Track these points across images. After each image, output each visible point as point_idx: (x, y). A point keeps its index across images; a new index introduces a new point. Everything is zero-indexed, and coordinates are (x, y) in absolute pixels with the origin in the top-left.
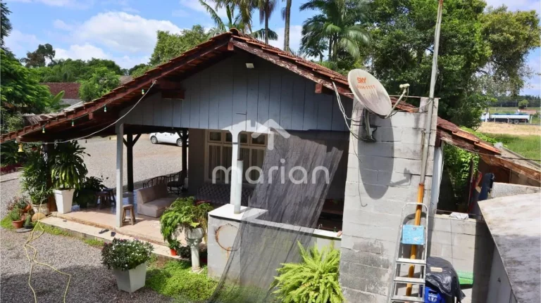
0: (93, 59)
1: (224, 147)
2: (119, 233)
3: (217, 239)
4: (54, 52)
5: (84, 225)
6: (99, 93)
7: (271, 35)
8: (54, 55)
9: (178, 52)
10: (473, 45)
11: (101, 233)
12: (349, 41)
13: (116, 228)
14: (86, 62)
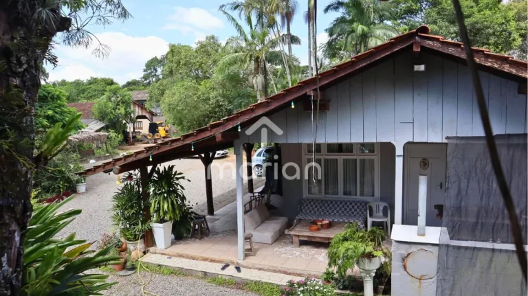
0: (92, 78)
1: (325, 159)
2: (244, 267)
3: (405, 267)
4: (48, 74)
5: (195, 261)
6: (113, 111)
7: (294, 40)
8: (47, 77)
9: (195, 63)
10: (510, 34)
11: (223, 268)
12: (378, 40)
13: (239, 262)
14: (85, 81)
